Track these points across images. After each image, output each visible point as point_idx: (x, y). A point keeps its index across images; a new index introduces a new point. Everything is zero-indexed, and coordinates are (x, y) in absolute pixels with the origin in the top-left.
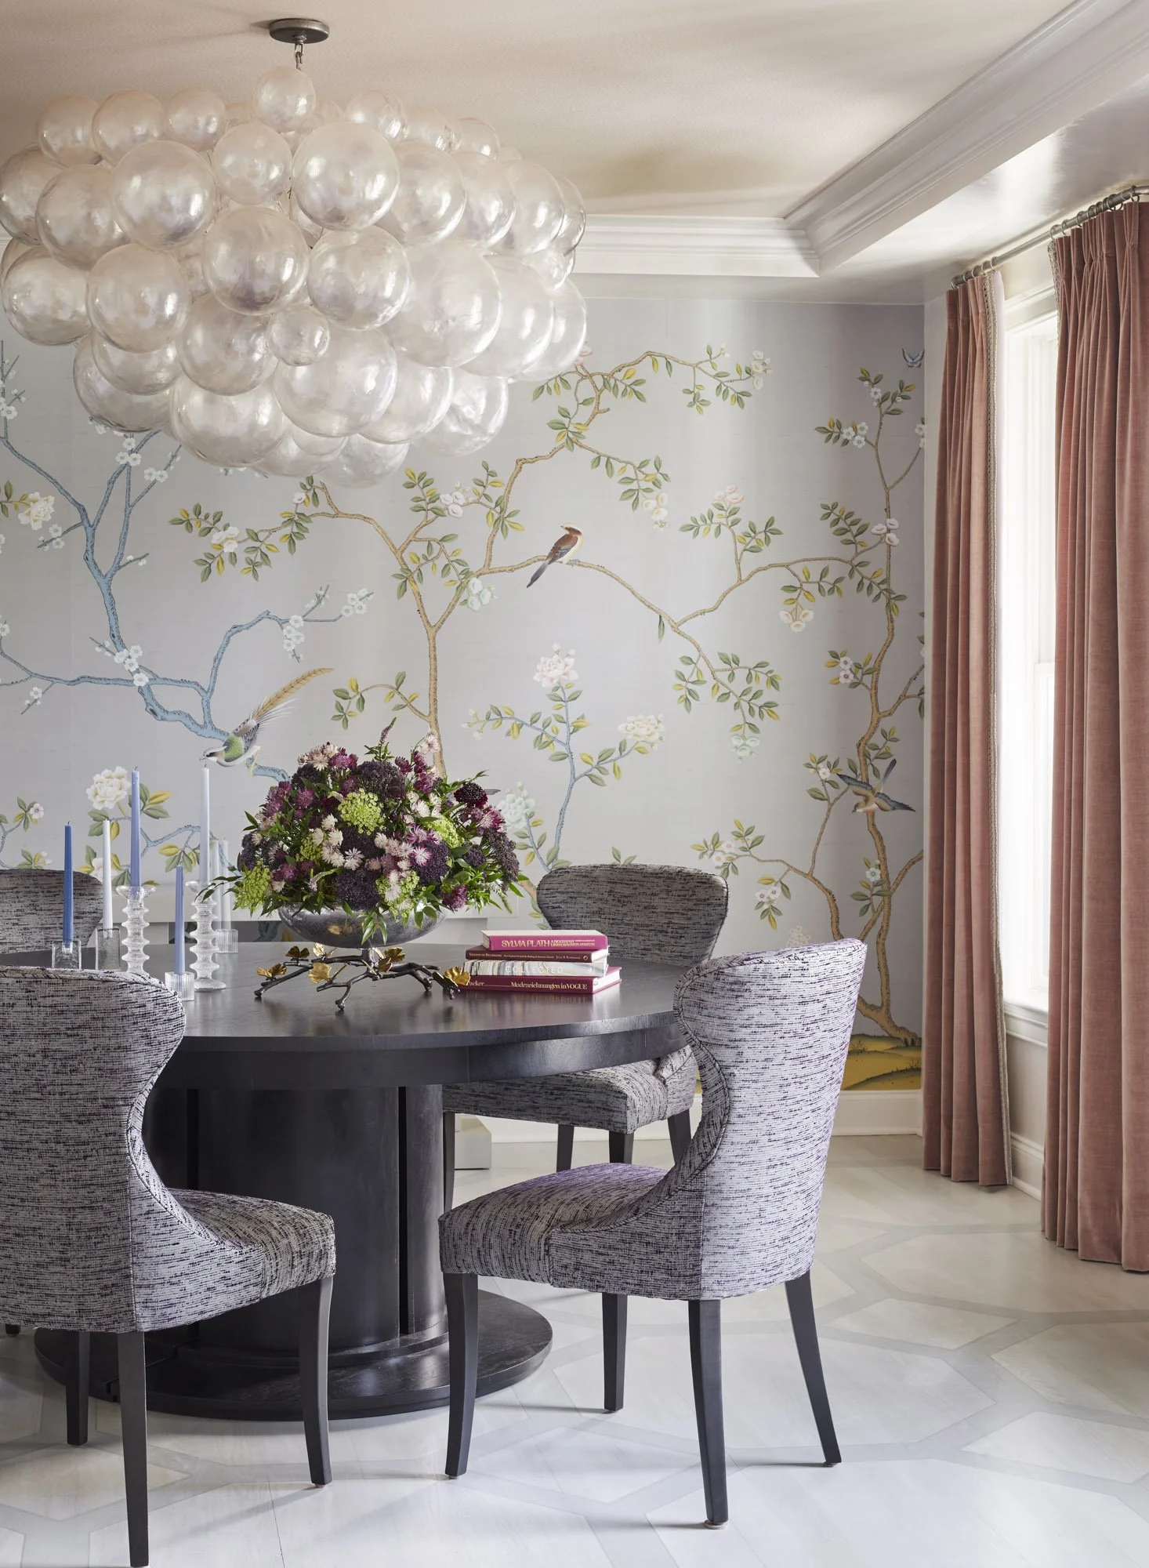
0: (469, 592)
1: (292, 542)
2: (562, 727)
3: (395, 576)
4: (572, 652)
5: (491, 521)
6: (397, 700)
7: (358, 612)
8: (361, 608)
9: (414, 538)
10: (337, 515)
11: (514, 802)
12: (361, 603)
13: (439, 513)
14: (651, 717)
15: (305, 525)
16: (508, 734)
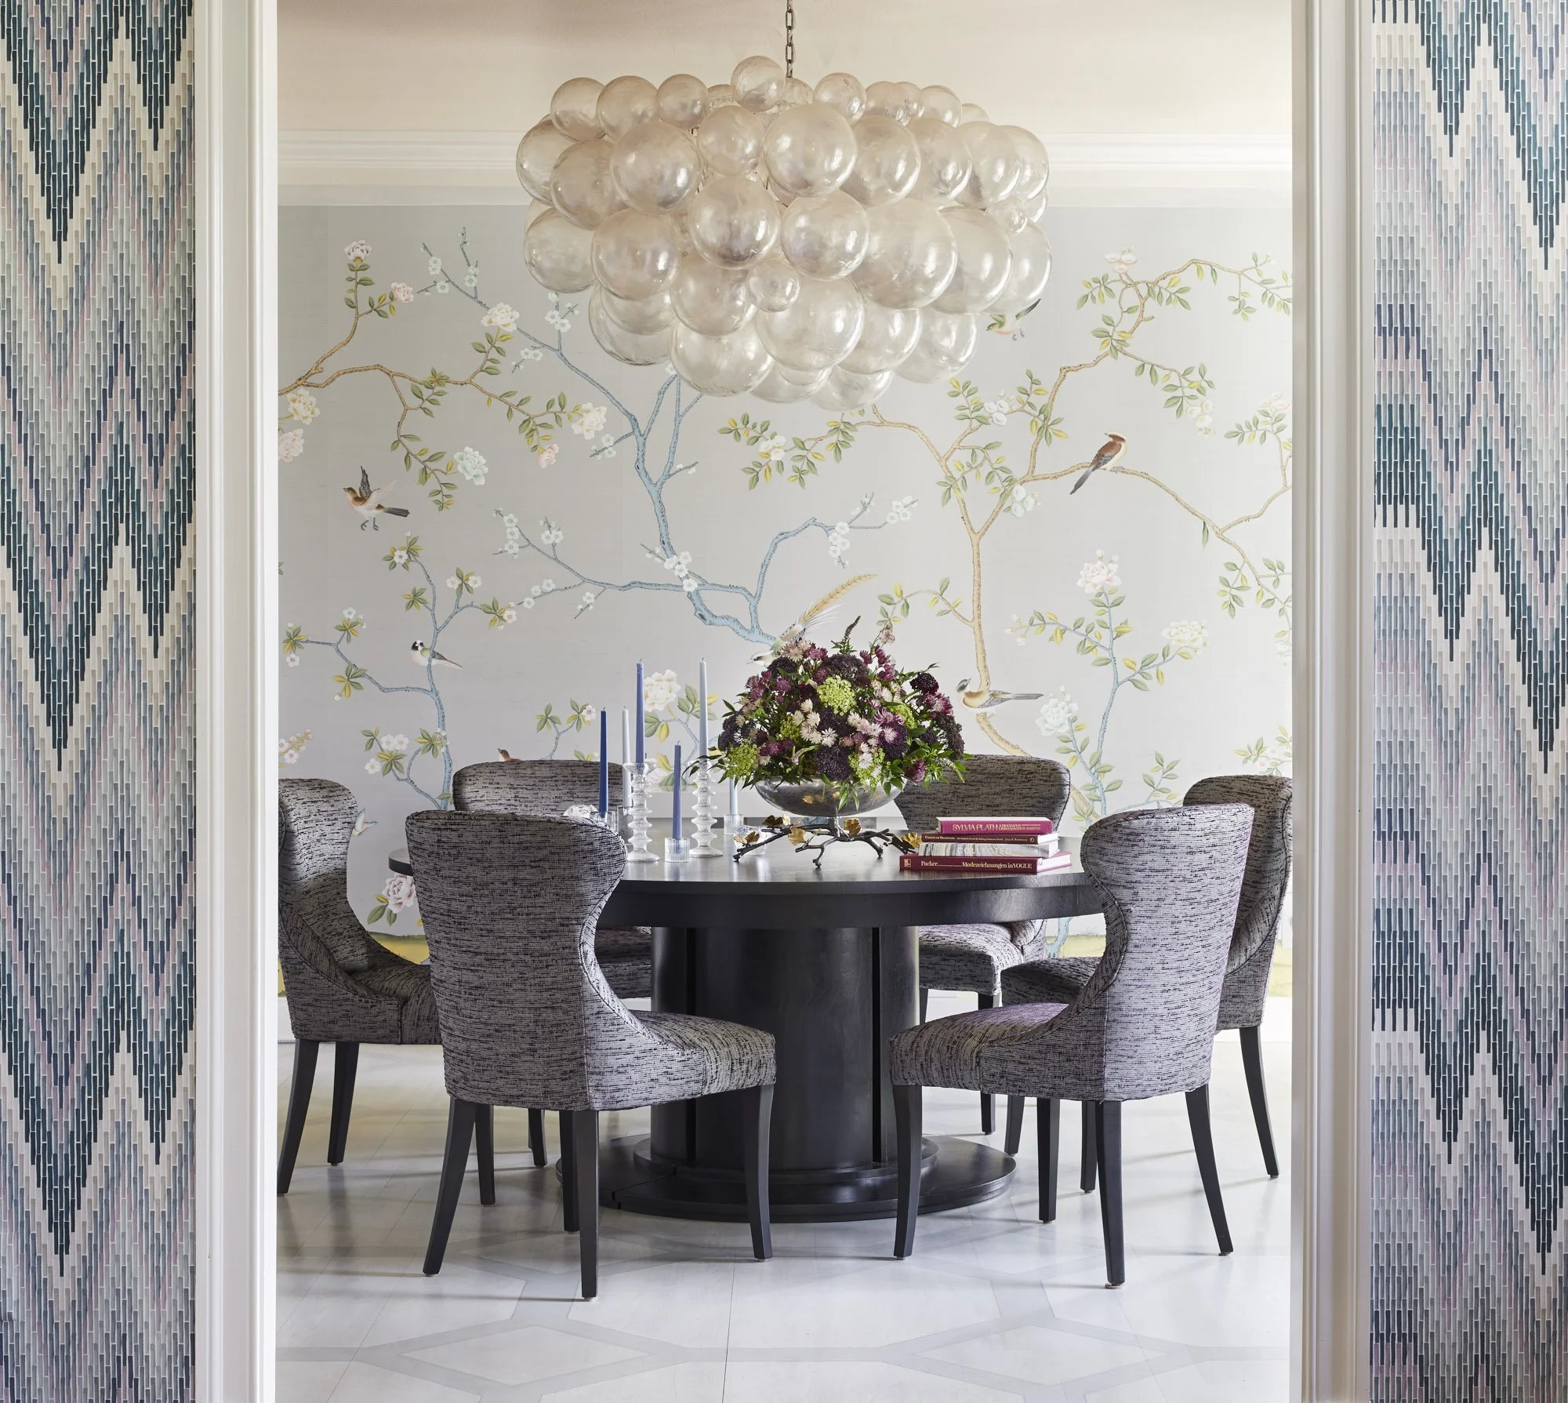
0: (1013, 498)
1: (838, 450)
2: (1106, 633)
3: (939, 483)
4: (1115, 558)
5: (1035, 430)
6: (942, 606)
7: (903, 519)
8: (905, 515)
9: (959, 446)
10: (882, 423)
11: (1056, 706)
12: (905, 510)
13: (983, 421)
14: (1195, 623)
15: (850, 433)
16: (1051, 639)
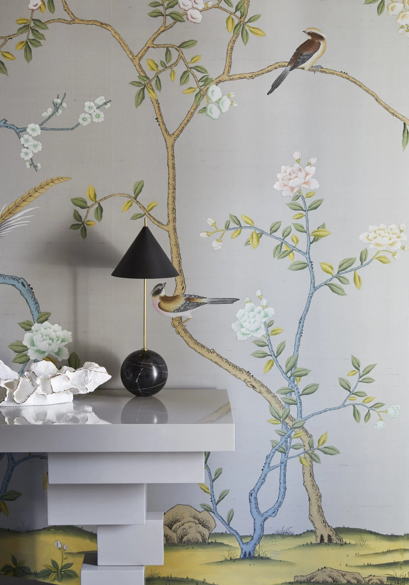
0: (209, 99)
1: (28, 50)
2: (303, 237)
3: (133, 83)
4: (313, 161)
5: (231, 27)
6: (136, 209)
7: (95, 120)
8: (98, 116)
9: (152, 44)
10: (73, 21)
11: (253, 310)
12: (98, 111)
13: (178, 18)
14: (393, 226)
15: (41, 31)
16: (247, 243)
